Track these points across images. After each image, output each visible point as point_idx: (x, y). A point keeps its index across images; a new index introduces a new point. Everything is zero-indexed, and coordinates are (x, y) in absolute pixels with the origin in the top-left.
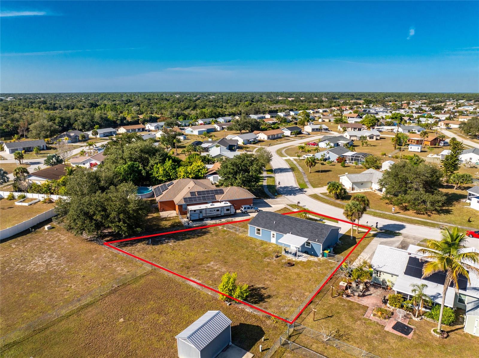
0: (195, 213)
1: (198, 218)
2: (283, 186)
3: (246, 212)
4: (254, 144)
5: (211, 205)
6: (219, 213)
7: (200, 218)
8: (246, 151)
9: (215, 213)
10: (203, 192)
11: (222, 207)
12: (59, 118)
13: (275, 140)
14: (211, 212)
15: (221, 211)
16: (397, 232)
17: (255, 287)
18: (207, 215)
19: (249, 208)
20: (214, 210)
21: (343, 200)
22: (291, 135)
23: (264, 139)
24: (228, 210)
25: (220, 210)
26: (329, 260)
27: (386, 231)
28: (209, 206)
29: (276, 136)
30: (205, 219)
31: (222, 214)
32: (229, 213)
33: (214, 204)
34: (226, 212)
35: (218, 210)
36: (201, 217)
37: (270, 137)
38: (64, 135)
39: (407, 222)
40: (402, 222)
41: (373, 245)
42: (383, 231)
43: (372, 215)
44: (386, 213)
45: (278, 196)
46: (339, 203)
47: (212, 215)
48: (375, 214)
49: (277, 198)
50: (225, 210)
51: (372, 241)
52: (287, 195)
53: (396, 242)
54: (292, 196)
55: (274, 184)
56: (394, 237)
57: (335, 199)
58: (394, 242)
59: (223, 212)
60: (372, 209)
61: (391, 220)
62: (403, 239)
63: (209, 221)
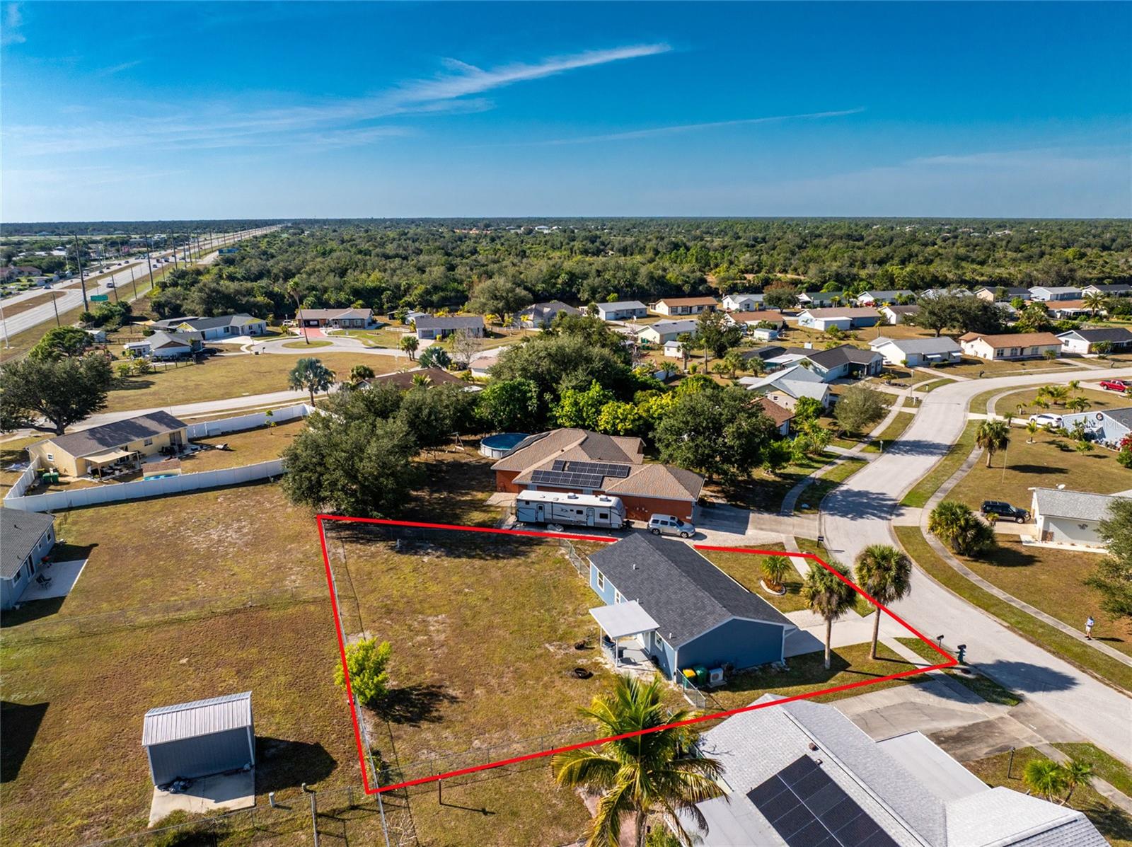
0: (528, 506)
1: (534, 521)
2: (856, 489)
3: (656, 532)
4: (937, 366)
5: (569, 497)
6: (582, 518)
7: (539, 520)
8: (889, 383)
9: (573, 518)
10: (584, 464)
11: (591, 508)
12: (566, 273)
13: (1017, 364)
14: (562, 514)
15: (588, 516)
16: (1019, 692)
17: (442, 690)
18: (555, 517)
19: (664, 523)
20: (572, 510)
21: (976, 561)
22: (1090, 352)
23: (985, 355)
24: (603, 516)
25: (585, 513)
26: (686, 697)
27: (981, 678)
28: (563, 498)
29: (1027, 352)
30: (549, 526)
31: (591, 524)
32: (606, 524)
33: (577, 495)
34: (598, 520)
35: (580, 512)
36: (541, 519)
37: (1007, 353)
38: (531, 310)
39: (1102, 675)
40: (1083, 671)
41: (869, 702)
42: (969, 676)
43: (1006, 624)
44: (1064, 630)
45: (806, 511)
46: (950, 568)
47: (564, 521)
48: (1019, 623)
49: (795, 515)
50: (597, 516)
51: (880, 692)
52: (832, 515)
53: (962, 717)
54: (845, 519)
55: (838, 480)
56: (976, 702)
57: (955, 554)
58: (951, 715)
59: (591, 518)
60: (1033, 606)
61: (1053, 653)
62: (998, 719)
63: (558, 531)
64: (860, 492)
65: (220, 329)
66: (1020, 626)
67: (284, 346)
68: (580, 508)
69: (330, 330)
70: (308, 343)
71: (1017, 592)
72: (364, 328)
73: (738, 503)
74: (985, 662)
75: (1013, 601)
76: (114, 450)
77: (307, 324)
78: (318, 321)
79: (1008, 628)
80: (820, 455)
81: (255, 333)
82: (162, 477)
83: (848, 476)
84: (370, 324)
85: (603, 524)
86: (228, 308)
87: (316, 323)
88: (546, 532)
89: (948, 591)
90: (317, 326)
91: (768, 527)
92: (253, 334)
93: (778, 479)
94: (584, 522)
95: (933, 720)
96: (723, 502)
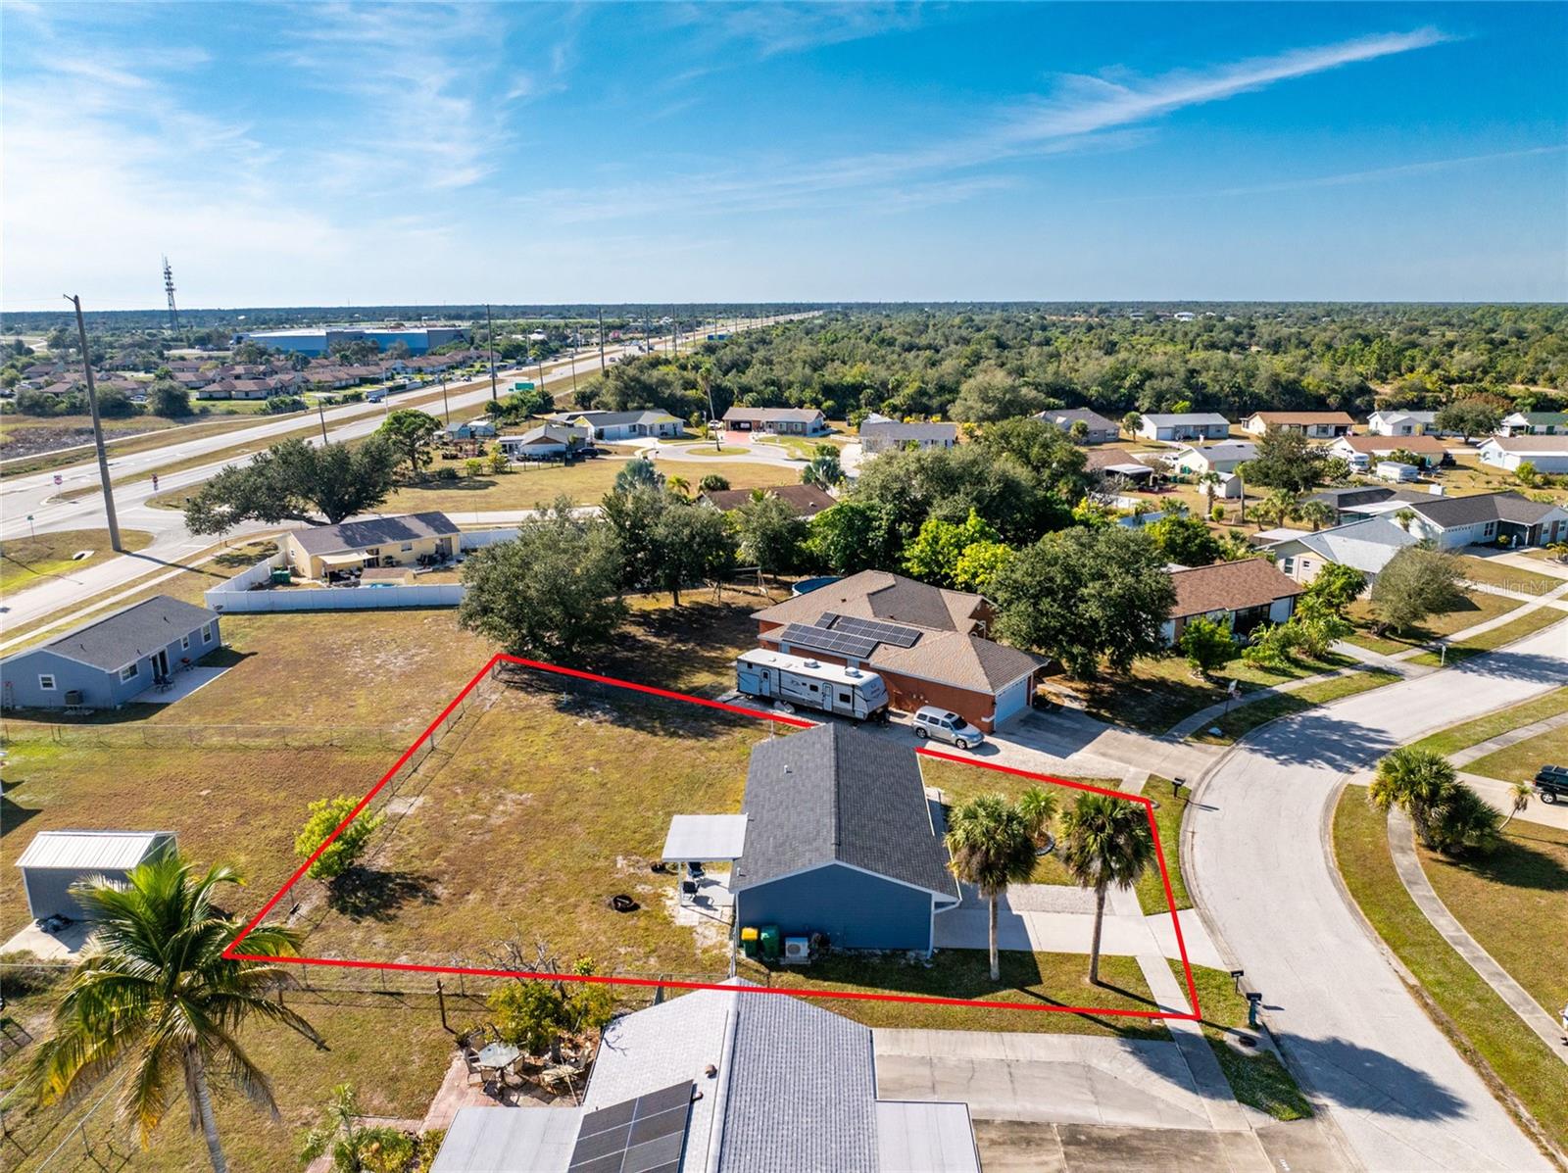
0: (750, 671)
1: (758, 693)
3: (922, 733)
5: (806, 665)
6: (816, 697)
7: (764, 693)
10: (858, 622)
11: (828, 684)
14: (793, 687)
15: (824, 695)
18: (783, 691)
19: (935, 721)
20: (804, 684)
24: (844, 698)
25: (820, 690)
28: (798, 664)
30: (776, 704)
31: (828, 707)
32: (848, 710)
33: (819, 663)
34: (838, 704)
35: (814, 688)
36: (766, 692)
39: (1535, 1115)
40: (1497, 1098)
41: (1013, 1046)
42: (1247, 1051)
43: (1413, 981)
44: (1524, 1017)
45: (1212, 739)
46: (1392, 868)
47: (796, 698)
48: (1440, 983)
49: (1186, 743)
50: (837, 697)
51: (1047, 1036)
52: (1253, 751)
53: (1159, 1112)
54: (1272, 761)
55: (1316, 701)
56: (1214, 1094)
57: (1420, 845)
58: (1144, 1101)
59: (828, 699)
60: (1500, 961)
61: (1465, 1052)
62: (1225, 1135)
63: (785, 713)
64: (1340, 722)
65: (625, 427)
66: (1437, 990)
67: (689, 452)
68: (815, 683)
69: (762, 435)
70: (719, 450)
71: (1485, 932)
72: (805, 435)
73: (1102, 712)
74: (1303, 1034)
75: (1465, 944)
76: (357, 552)
77: (736, 426)
78: (750, 423)
79: (1411, 988)
80: (1319, 657)
81: (666, 434)
82: (380, 586)
83: (1343, 696)
84: (815, 430)
85: (845, 710)
86: (646, 402)
87: (748, 425)
88: (771, 711)
89: (1350, 906)
90: (749, 430)
91: (1117, 753)
92: (664, 435)
93: (1208, 685)
94: (819, 704)
95: (1097, 1103)
96: (1079, 707)
